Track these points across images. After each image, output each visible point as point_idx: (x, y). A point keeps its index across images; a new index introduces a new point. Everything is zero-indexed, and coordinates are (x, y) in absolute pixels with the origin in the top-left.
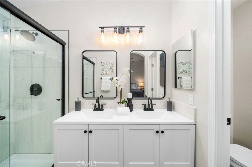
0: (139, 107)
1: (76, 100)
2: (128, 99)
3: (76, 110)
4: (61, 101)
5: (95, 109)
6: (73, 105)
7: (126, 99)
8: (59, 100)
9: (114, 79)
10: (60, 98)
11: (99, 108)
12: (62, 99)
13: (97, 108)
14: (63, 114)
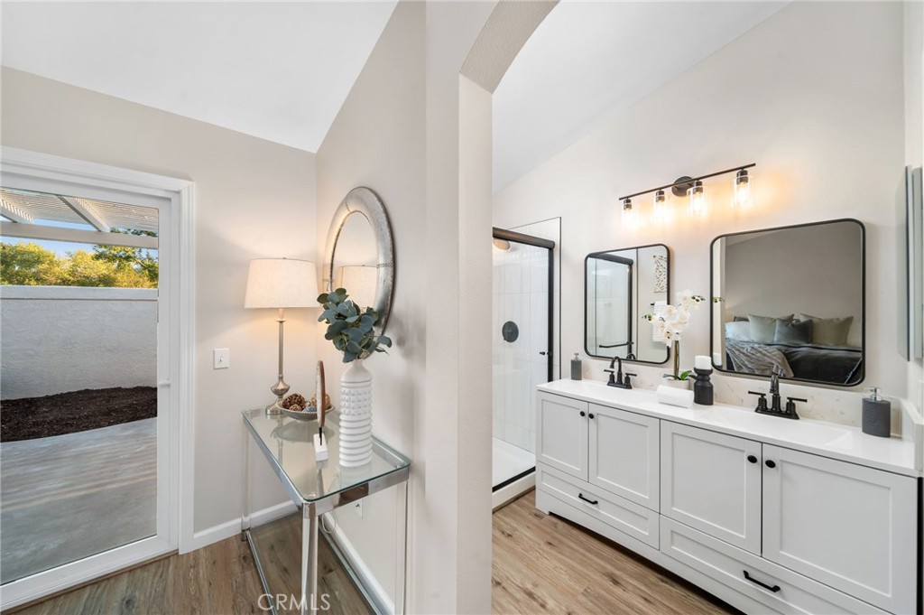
0: (742, 401)
1: (573, 358)
2: (695, 370)
3: (573, 378)
4: (546, 356)
5: (612, 382)
6: (567, 368)
7: (693, 373)
8: (544, 353)
9: (653, 317)
10: (546, 351)
11: (621, 381)
12: (548, 354)
13: (616, 381)
14: (550, 379)
